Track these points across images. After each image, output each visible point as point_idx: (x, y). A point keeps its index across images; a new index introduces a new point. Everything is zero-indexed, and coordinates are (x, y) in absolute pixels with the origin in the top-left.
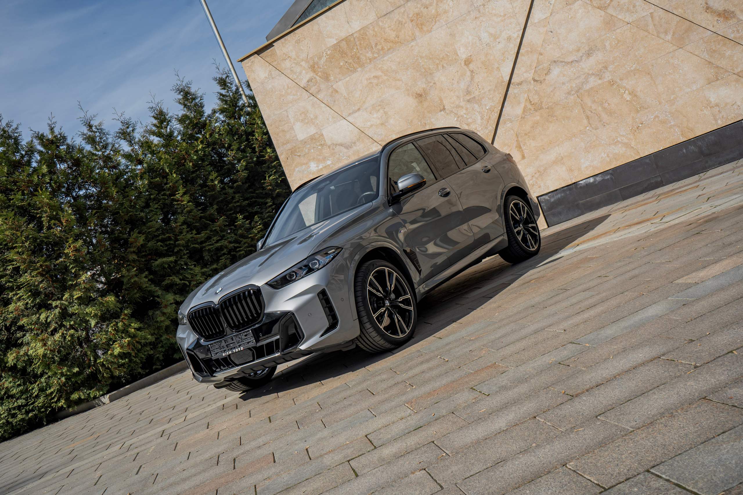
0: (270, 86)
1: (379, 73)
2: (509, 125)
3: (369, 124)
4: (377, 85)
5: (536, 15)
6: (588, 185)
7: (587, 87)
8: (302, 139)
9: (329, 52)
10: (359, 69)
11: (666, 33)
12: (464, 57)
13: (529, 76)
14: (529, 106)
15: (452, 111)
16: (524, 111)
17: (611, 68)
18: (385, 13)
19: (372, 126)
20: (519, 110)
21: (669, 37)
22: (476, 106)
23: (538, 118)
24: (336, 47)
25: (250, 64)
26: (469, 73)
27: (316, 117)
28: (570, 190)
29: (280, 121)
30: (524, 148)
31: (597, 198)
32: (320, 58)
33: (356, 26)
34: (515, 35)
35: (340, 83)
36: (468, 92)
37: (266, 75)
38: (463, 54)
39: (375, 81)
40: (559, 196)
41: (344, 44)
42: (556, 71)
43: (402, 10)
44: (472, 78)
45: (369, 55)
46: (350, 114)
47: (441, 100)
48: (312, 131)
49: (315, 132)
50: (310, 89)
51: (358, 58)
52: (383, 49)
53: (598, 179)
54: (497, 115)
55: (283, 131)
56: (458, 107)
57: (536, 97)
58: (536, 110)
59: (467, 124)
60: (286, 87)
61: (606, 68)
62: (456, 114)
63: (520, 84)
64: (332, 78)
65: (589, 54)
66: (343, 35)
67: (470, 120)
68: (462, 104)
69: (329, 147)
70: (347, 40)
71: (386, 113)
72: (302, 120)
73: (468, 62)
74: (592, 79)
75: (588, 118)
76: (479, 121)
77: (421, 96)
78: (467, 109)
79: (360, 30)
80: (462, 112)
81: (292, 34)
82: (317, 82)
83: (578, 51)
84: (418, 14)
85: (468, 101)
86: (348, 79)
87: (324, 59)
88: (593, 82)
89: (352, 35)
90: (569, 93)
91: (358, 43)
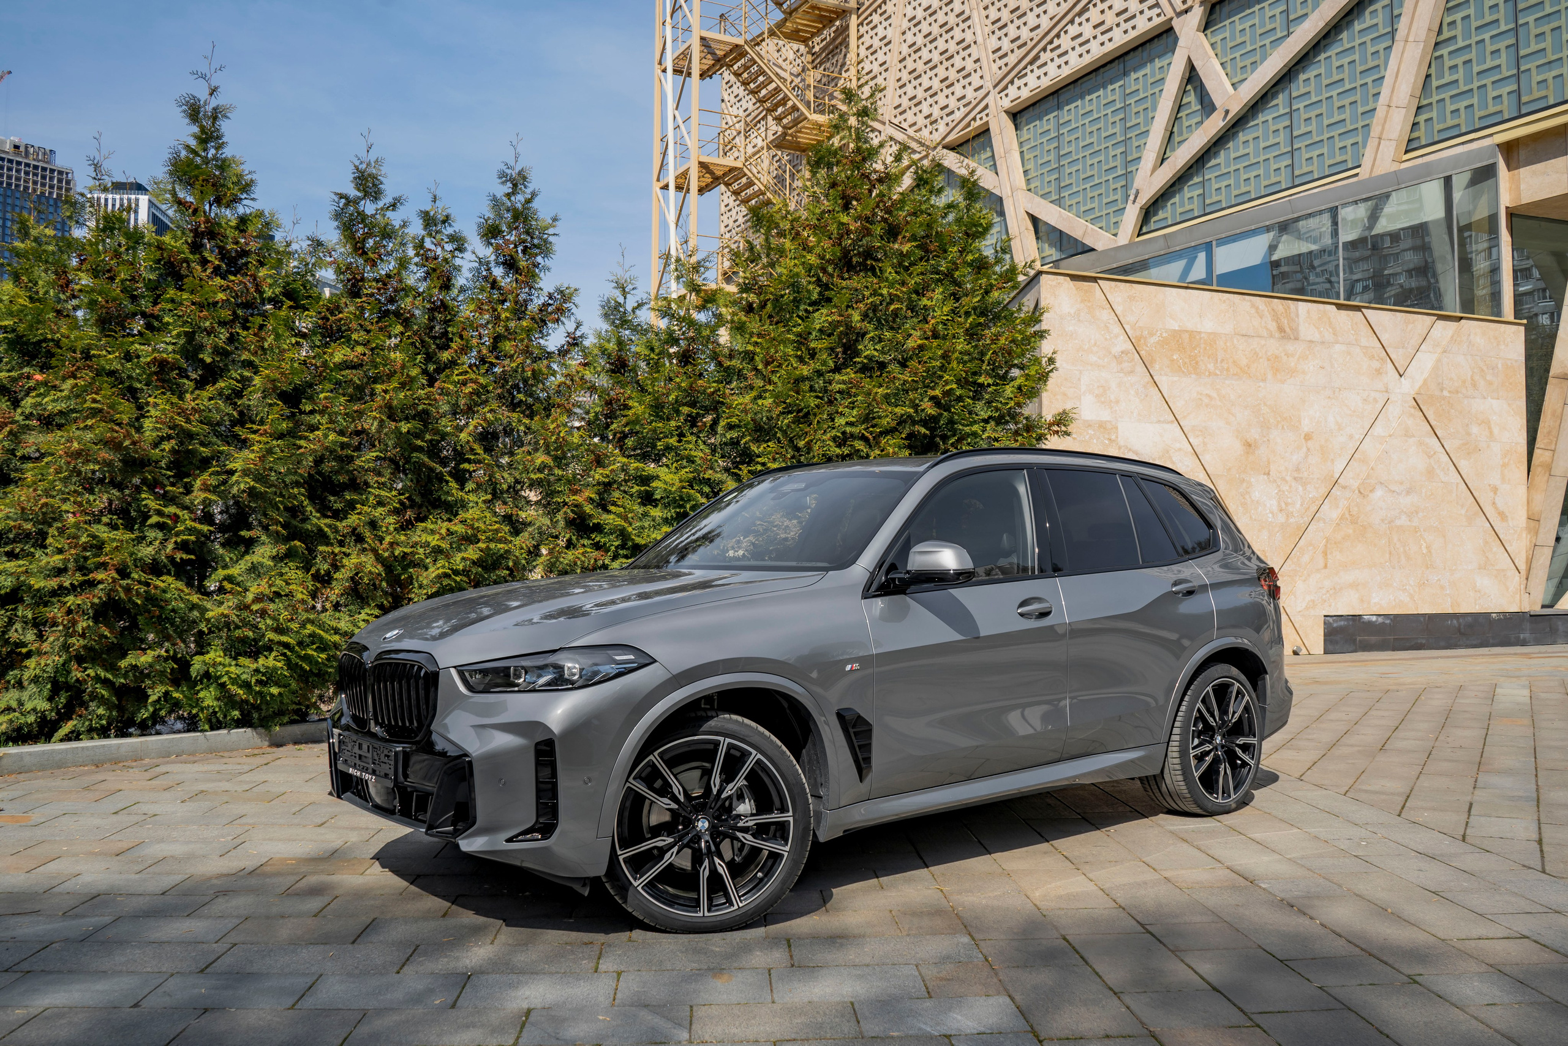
0: (1071, 328)
1: (1214, 395)
2: (1321, 525)
3: (1178, 445)
4: (1207, 406)
5: (1378, 430)
6: (1370, 623)
7: (1398, 522)
8: (1087, 418)
9: (1164, 335)
10: (1193, 376)
11: (1462, 506)
12: (1306, 429)
13: (1355, 484)
14: (1347, 516)
15: (1275, 481)
16: (1342, 518)
17: (1421, 514)
18: (1244, 332)
19: (1180, 449)
20: (1335, 514)
21: (1463, 512)
22: (1300, 488)
23: (1351, 531)
24: (1176, 335)
25: (1054, 283)
26: (1304, 449)
27: (1117, 402)
28: (1354, 620)
29: (1066, 379)
30: (1329, 556)
31: (1373, 639)
32: (1152, 334)
33: (1208, 326)
34: (1357, 437)
35: (1164, 378)
36: (1298, 470)
37: (1072, 311)
38: (1306, 426)
39: (1206, 400)
40: (1342, 623)
41: (1186, 336)
42: (1379, 493)
43: (1263, 342)
44: (1306, 457)
45: (1211, 366)
46: (1159, 422)
47: (1269, 463)
48: (1105, 415)
49: (1108, 418)
50: (1121, 363)
51: (1197, 363)
52: (1228, 370)
53: (1380, 620)
54: (1316, 508)
55: (1065, 395)
56: (1283, 479)
57: (1356, 509)
58: (1352, 522)
59: (1287, 504)
60: (1093, 342)
61: (1417, 513)
62: (1278, 486)
63: (1344, 487)
64: (1157, 366)
65: (1408, 493)
66: (1190, 326)
67: (1289, 500)
68: (1288, 478)
69: (1120, 448)
70: (1192, 334)
71: (1205, 444)
72: (1097, 396)
73: (1308, 437)
74: (1404, 517)
75: (1390, 553)
76: (1298, 506)
77: (1250, 445)
78: (1290, 487)
79: (1210, 334)
80: (1285, 488)
81: (1128, 284)
82: (1133, 360)
83: (1401, 483)
84: (1276, 357)
85: (1295, 479)
86: (1176, 379)
87: (1153, 340)
88: (1403, 521)
89: (1200, 333)
90: (1383, 520)
91: (1203, 346)
